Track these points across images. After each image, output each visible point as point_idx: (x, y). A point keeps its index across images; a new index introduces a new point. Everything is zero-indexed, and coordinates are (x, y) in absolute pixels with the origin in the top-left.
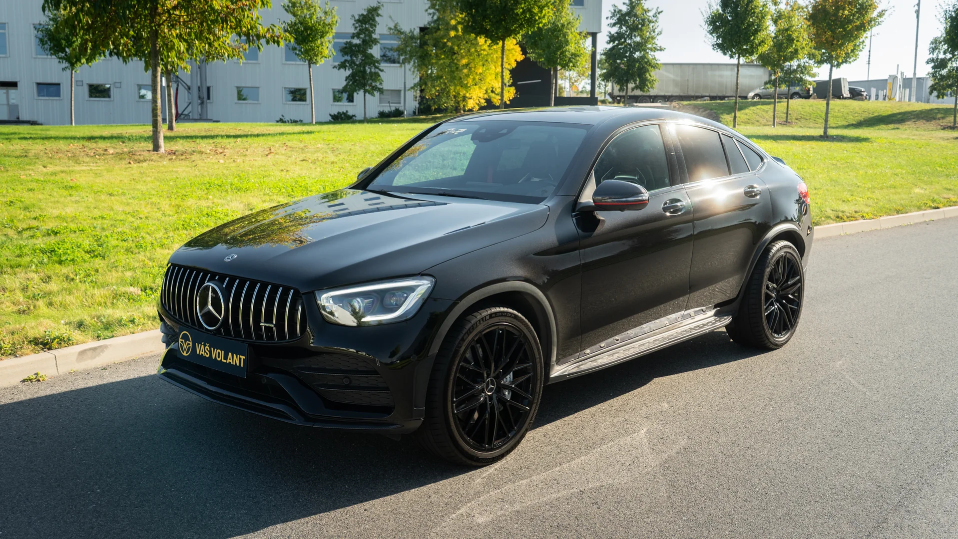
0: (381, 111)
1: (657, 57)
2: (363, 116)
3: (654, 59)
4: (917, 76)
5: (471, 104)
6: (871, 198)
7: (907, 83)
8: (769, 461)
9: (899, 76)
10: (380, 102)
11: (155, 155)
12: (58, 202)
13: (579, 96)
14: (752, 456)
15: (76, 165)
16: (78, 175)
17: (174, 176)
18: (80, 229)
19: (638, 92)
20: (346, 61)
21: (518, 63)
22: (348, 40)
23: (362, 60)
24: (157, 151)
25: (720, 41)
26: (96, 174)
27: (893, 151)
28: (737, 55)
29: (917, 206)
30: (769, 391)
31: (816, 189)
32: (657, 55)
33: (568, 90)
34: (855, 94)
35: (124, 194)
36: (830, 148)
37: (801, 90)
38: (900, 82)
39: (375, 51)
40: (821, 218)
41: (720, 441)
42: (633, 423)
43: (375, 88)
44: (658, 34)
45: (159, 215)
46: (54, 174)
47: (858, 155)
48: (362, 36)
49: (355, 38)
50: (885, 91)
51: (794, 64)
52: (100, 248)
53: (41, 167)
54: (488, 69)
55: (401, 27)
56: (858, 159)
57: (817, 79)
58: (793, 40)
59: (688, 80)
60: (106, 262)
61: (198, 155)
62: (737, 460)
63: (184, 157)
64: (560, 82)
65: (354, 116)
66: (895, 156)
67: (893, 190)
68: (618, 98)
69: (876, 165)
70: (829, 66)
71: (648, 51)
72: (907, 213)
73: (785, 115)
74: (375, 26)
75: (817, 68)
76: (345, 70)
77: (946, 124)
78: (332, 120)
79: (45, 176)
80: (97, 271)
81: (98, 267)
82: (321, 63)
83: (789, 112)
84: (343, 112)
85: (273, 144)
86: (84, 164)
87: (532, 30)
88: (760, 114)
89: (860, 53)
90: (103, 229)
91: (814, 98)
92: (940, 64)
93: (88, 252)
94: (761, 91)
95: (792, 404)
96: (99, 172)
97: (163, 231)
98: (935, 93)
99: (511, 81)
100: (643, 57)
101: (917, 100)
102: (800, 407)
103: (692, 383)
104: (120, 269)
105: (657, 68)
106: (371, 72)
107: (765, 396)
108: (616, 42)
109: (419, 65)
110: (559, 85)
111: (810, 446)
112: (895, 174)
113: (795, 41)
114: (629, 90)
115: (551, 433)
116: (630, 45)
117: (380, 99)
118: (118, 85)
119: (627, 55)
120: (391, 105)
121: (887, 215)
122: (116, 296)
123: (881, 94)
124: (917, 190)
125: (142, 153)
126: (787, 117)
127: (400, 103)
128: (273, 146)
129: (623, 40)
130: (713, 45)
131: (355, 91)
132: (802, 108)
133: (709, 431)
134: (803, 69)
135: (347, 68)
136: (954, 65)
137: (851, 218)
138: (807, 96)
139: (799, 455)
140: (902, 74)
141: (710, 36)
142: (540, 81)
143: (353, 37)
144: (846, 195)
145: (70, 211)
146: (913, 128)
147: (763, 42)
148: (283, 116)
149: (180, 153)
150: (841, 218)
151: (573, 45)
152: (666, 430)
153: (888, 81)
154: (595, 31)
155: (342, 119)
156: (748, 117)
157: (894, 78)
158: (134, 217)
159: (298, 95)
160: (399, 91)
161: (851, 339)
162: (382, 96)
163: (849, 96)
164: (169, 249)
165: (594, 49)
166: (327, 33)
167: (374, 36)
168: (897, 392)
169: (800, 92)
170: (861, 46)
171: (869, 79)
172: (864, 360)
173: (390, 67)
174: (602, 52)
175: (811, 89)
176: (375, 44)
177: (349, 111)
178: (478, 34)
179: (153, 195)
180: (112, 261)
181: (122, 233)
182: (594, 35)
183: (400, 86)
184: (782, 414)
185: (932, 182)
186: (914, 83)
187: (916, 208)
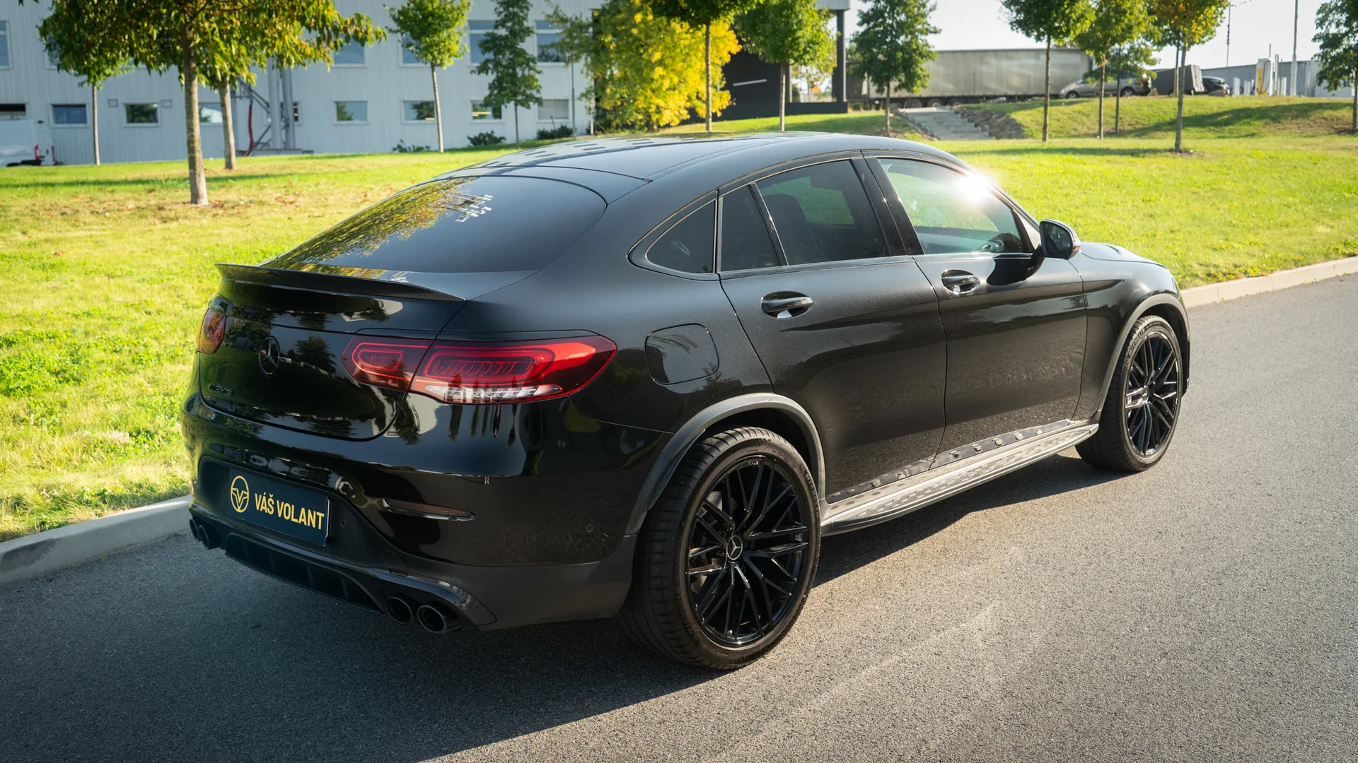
0: (542, 129)
1: (930, 43)
2: (515, 138)
3: (927, 45)
4: (1298, 59)
5: (667, 117)
6: (1255, 244)
7: (1284, 68)
8: (1153, 742)
9: (1273, 60)
10: (540, 118)
11: (192, 211)
12: (26, 291)
13: (821, 101)
14: (1124, 733)
15: (72, 229)
16: (68, 246)
17: (213, 243)
18: (50, 335)
19: (903, 93)
20: (488, 61)
21: (732, 56)
22: (490, 31)
23: (511, 59)
24: (196, 203)
25: (1022, 16)
26: (97, 242)
27: (1278, 169)
28: (1046, 36)
29: (1323, 253)
30: (1140, 593)
31: (1172, 232)
32: (930, 39)
33: (806, 92)
34: (1211, 87)
35: (130, 274)
36: (1187, 167)
37: (1136, 84)
38: (1273, 68)
39: (530, 46)
40: (1184, 277)
41: (1066, 701)
42: (915, 666)
43: (530, 98)
44: (931, 10)
45: (178, 307)
46: (33, 245)
47: (1228, 177)
48: (509, 24)
49: (500, 27)
50: (1253, 81)
51: (1126, 46)
52: (76, 367)
53: (19, 233)
54: (689, 66)
55: (564, 12)
56: (1229, 183)
57: (1157, 67)
58: (1124, 12)
59: (974, 74)
60: (81, 389)
61: (257, 207)
62: (1099, 742)
63: (235, 211)
64: (793, 81)
65: (503, 138)
66: (1281, 178)
67: (1285, 230)
68: (877, 102)
69: (1256, 191)
70: (1174, 48)
71: (917, 33)
72: (1310, 264)
73: (1113, 121)
74: (528, 9)
75: (1157, 52)
76: (487, 73)
77: (1341, 126)
78: (472, 145)
79: (19, 247)
80: (64, 405)
81: (66, 397)
82: (449, 65)
83: (1120, 116)
84: (487, 134)
85: (371, 186)
86: (86, 227)
87: (748, 8)
88: (1079, 120)
89: (1217, 29)
90: (87, 334)
91: (1153, 95)
92: (1331, 42)
93: (57, 374)
94: (1078, 86)
95: (1180, 617)
96: (101, 239)
97: (180, 333)
98: (1325, 83)
99: (724, 82)
100: (908, 44)
101: (1299, 93)
102: (1193, 623)
103: (1010, 580)
104: (102, 400)
105: (930, 58)
106: (523, 75)
107: (1134, 604)
108: (872, 24)
109: (592, 63)
110: (793, 86)
111: (1220, 707)
112: (1285, 205)
113: (1127, 15)
114: (892, 90)
115: (776, 692)
116: (891, 26)
117: (539, 112)
118: (167, 104)
119: (888, 40)
120: (555, 120)
121: (1281, 270)
122: (88, 448)
123: (1248, 86)
124: (1320, 229)
125: (174, 207)
126: (1117, 123)
127: (567, 118)
128: (371, 189)
129: (880, 20)
130: (1011, 23)
131: (502, 103)
132: (1138, 109)
133: (1045, 680)
134: (1139, 54)
135: (490, 72)
136: (1353, 43)
137: (1228, 276)
138: (1145, 92)
139: (1205, 727)
140: (1277, 56)
141: (1008, 10)
142: (765, 80)
143: (496, 27)
144: (1217, 241)
145: (39, 306)
146: (1296, 133)
147: (1082, 16)
148: (402, 141)
149: (230, 205)
150: (1215, 276)
151: (809, 29)
152: (972, 679)
153: (1258, 68)
154: (840, 8)
155: (485, 143)
156: (1061, 124)
157: (1266, 63)
158: (137, 310)
159: (424, 110)
160: (567, 101)
161: (1259, 487)
162: (542, 109)
163: (1203, 90)
164: (184, 364)
165: (840, 34)
166: (457, 20)
167: (526, 24)
168: (1351, 589)
169: (1134, 87)
170: (1219, 19)
171: (1230, 65)
172: (1286, 526)
173: (552, 67)
174: (852, 38)
175: (1150, 82)
176: (529, 35)
177: (495, 131)
178: (670, 16)
179: (176, 274)
180: (92, 386)
181: (114, 340)
182: (840, 14)
183: (566, 94)
184: (1165, 640)
185: (1340, 215)
186: (1294, 70)
187: (1323, 258)
